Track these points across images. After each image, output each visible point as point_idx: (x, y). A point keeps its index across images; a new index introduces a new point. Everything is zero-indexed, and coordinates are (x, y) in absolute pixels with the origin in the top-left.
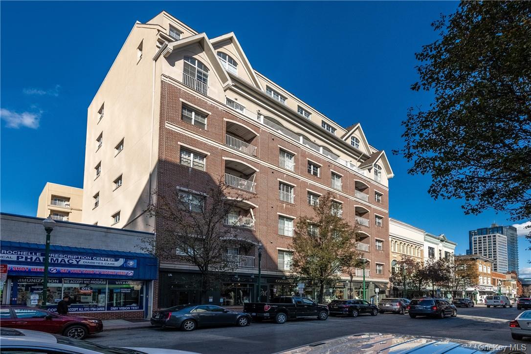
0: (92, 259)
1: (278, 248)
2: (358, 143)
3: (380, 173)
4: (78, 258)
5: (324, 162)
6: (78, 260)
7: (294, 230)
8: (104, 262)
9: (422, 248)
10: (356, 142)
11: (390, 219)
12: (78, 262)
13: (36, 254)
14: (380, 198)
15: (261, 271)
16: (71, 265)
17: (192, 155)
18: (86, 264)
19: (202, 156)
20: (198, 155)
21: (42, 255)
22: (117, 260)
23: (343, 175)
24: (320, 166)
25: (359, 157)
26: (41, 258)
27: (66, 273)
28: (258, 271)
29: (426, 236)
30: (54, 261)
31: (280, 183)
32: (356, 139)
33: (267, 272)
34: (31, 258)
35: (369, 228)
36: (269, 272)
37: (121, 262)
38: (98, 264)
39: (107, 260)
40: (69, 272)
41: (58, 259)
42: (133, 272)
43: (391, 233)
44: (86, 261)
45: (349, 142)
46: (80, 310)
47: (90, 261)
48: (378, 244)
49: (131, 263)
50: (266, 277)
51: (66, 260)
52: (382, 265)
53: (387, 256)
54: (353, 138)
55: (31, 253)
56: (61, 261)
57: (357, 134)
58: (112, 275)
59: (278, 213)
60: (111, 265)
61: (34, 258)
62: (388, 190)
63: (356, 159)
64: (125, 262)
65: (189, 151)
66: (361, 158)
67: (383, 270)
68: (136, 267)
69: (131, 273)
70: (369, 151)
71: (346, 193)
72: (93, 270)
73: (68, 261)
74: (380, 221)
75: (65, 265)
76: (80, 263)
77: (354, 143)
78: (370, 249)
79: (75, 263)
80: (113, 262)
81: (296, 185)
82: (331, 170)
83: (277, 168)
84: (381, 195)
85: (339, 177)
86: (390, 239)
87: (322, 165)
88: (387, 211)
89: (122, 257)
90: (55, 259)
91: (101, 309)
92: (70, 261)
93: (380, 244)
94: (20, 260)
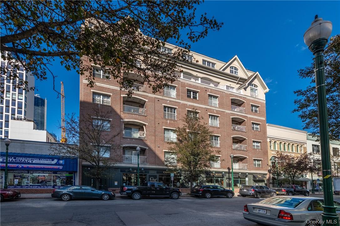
0: (39, 160)
1: (164, 150)
2: (237, 70)
3: (257, 90)
4: (32, 160)
5: (201, 88)
6: (32, 161)
7: (177, 138)
8: (46, 161)
9: (305, 146)
10: (235, 69)
11: (267, 124)
12: (32, 162)
13: (11, 158)
14: (258, 109)
15: (139, 165)
16: (29, 163)
17: (101, 96)
18: (36, 163)
19: (108, 96)
20: (105, 96)
21: (14, 158)
22: (53, 160)
23: (219, 96)
24: (198, 92)
25: (237, 80)
26: (14, 160)
27: (26, 168)
28: (137, 165)
29: (309, 136)
30: (20, 162)
31: (165, 107)
32: (235, 67)
33: (155, 166)
34: (9, 160)
35: (246, 132)
36: (157, 166)
37: (55, 161)
38: (43, 163)
39: (48, 160)
40: (28, 167)
41: (22, 160)
42: (62, 166)
43: (269, 135)
44: (36, 161)
45: (228, 71)
46: (39, 187)
47: (38, 161)
48: (255, 144)
49: (61, 162)
50: (156, 170)
51: (26, 161)
52: (261, 160)
53: (266, 153)
54: (232, 67)
55: (9, 158)
56: (24, 161)
57: (236, 64)
58: (51, 168)
59: (164, 127)
60: (50, 163)
61: (11, 160)
62: (265, 102)
63: (235, 83)
64: (58, 162)
65: (99, 95)
66: (239, 81)
67: (262, 164)
68: (64, 164)
69: (61, 167)
70: (247, 75)
71: (223, 108)
72: (40, 166)
73: (27, 161)
74: (258, 127)
75: (26, 163)
76: (33, 162)
77: (233, 71)
78: (248, 148)
79: (31, 162)
80: (51, 162)
81: (177, 107)
82: (208, 93)
83: (162, 97)
84: (258, 107)
85: (216, 97)
86: (268, 140)
87: (199, 91)
88: (264, 119)
89: (56, 158)
90: (20, 160)
91: (49, 187)
92: (28, 161)
93: (259, 144)
94: (4, 161)
